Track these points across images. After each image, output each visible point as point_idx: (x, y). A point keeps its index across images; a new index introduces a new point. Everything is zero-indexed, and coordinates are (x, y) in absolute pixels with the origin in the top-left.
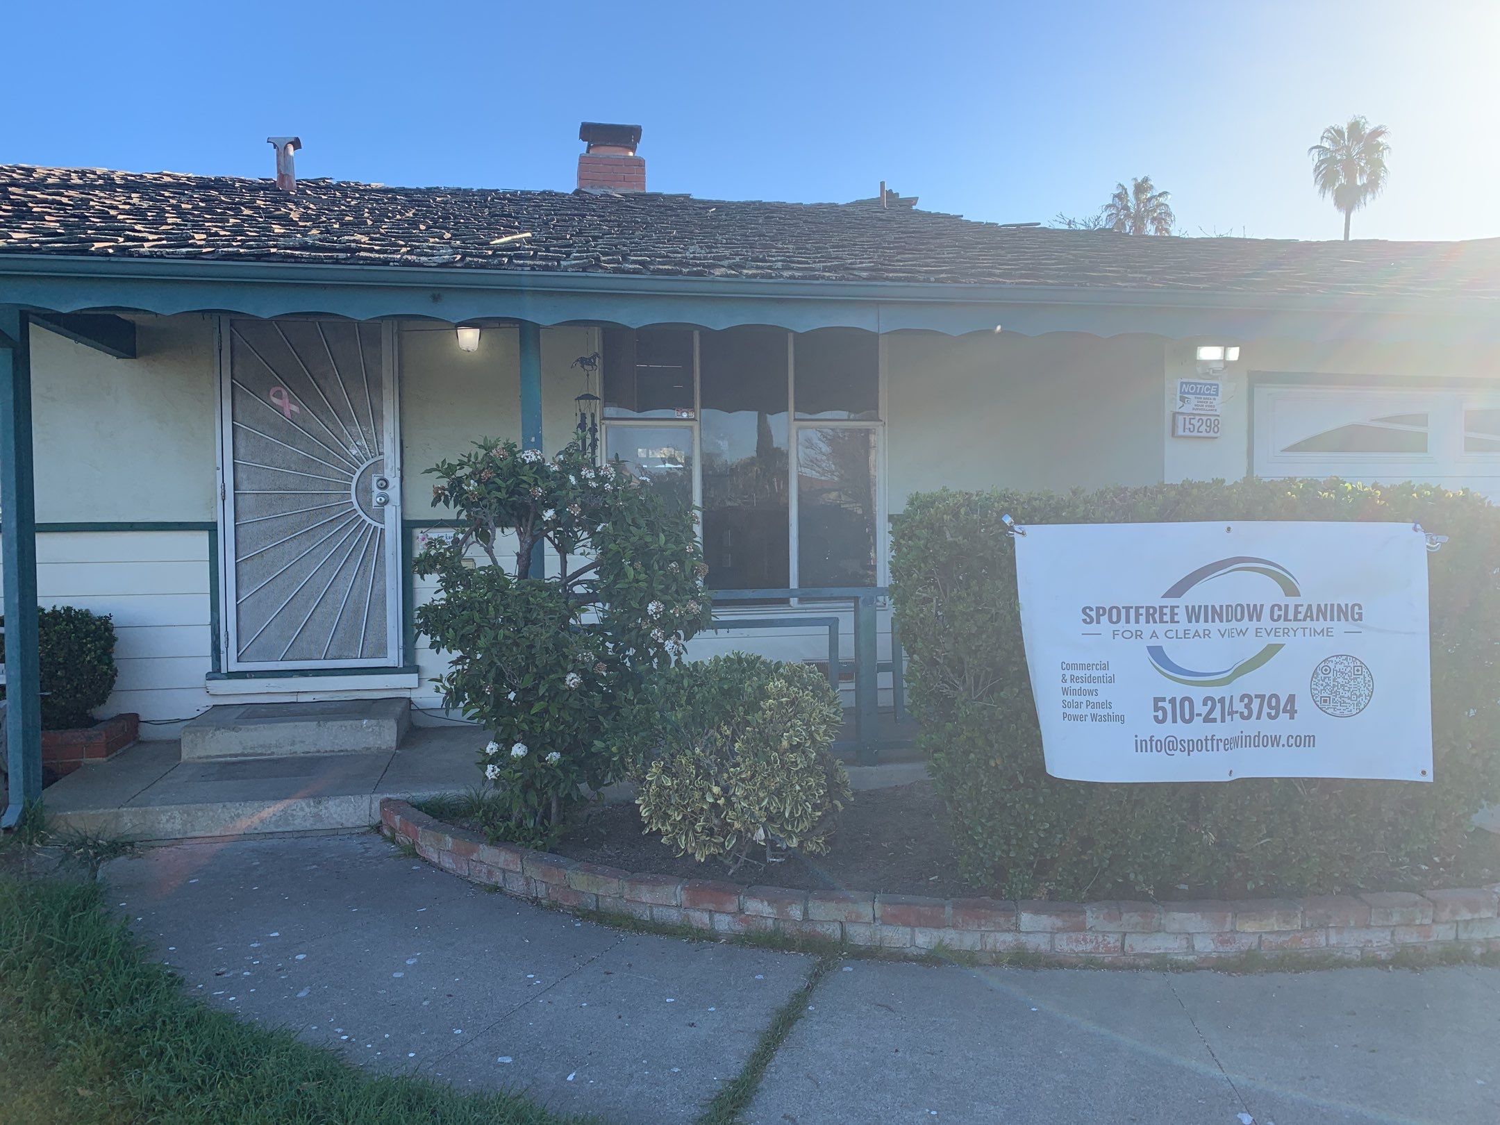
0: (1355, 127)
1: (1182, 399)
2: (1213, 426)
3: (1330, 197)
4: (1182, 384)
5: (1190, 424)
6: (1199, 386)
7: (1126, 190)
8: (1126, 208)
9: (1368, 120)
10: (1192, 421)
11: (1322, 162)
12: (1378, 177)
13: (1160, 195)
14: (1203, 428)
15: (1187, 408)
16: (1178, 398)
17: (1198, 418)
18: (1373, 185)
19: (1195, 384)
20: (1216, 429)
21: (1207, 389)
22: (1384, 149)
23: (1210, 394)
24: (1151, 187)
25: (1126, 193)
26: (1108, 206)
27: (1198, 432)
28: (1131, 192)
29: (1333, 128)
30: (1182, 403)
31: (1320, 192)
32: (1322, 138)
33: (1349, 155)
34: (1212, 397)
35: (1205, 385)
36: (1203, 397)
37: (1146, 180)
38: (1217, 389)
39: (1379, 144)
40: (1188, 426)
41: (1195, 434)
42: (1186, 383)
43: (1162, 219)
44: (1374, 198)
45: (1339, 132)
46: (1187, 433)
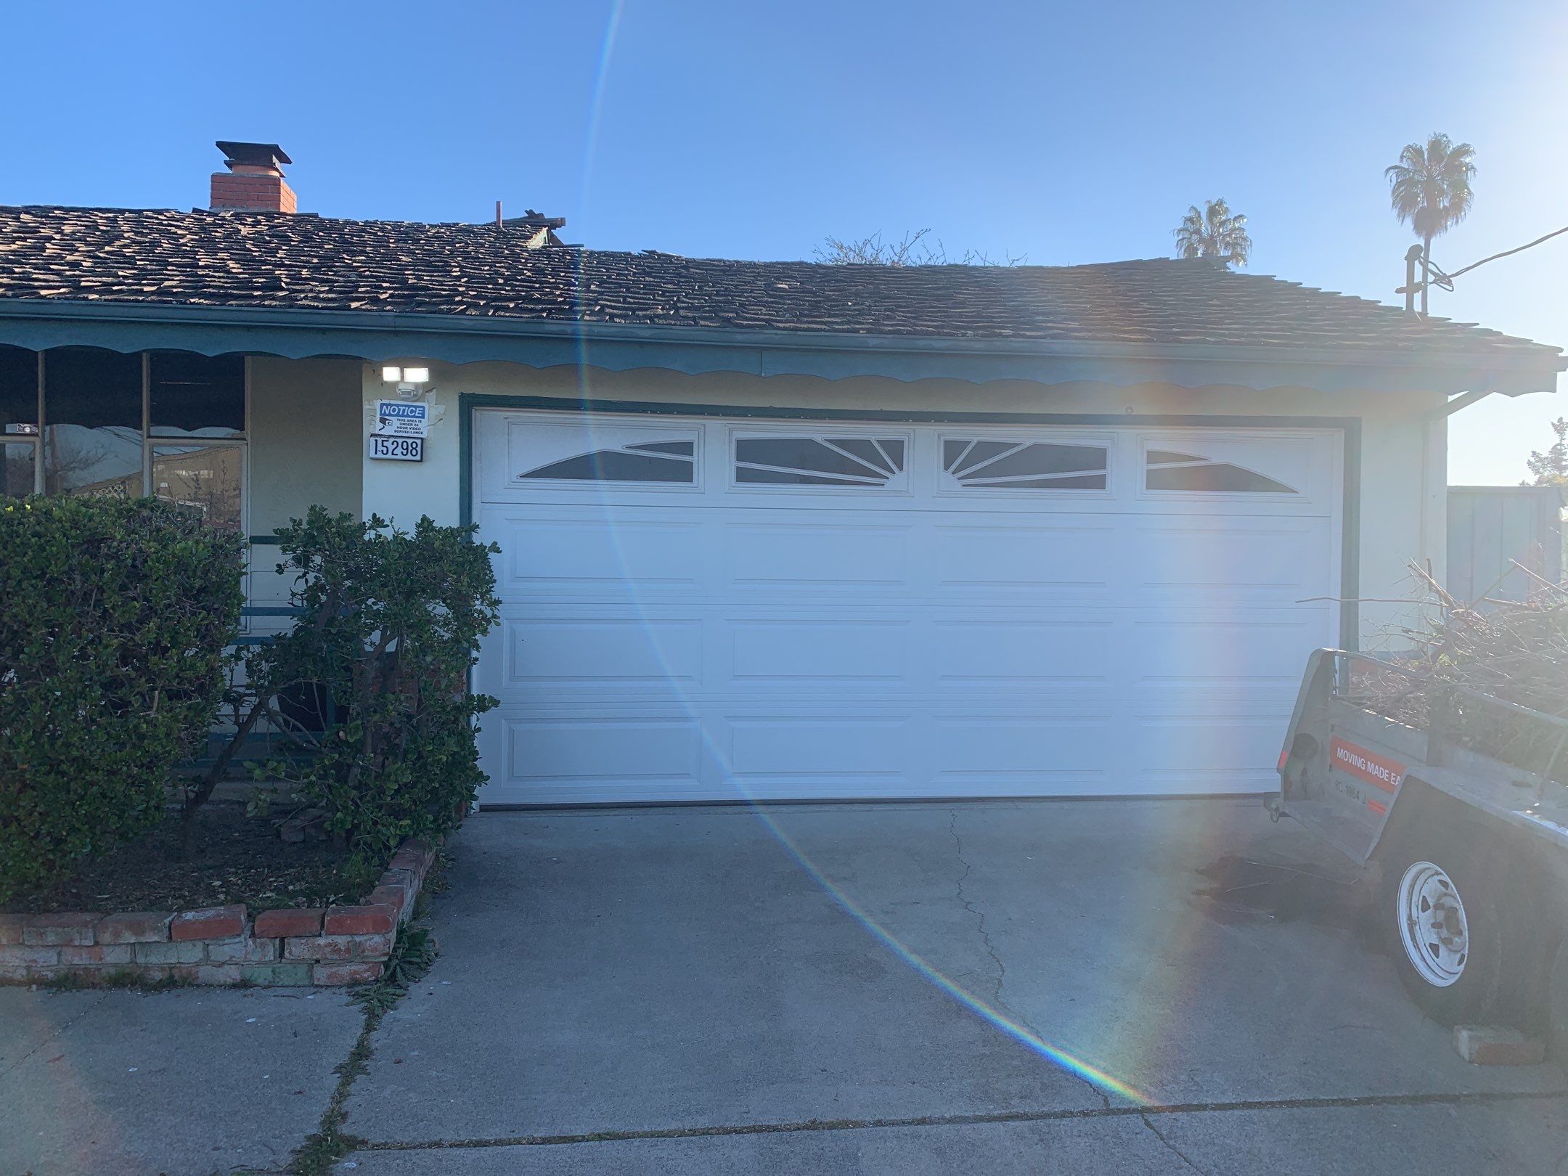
0: (1436, 145)
1: (383, 421)
2: (410, 448)
3: (1409, 222)
4: (382, 405)
5: (383, 446)
6: (402, 408)
7: (1199, 213)
8: (1198, 232)
9: (1450, 138)
10: (385, 444)
11: (1399, 184)
12: (1462, 200)
13: (1235, 219)
14: (398, 451)
15: (388, 430)
16: (378, 420)
17: (392, 440)
18: (1457, 207)
19: (397, 405)
20: (414, 452)
21: (412, 411)
22: (1467, 170)
23: (414, 416)
24: (1227, 210)
25: (1199, 216)
26: (1180, 231)
27: (393, 454)
28: (1204, 216)
29: (1411, 147)
30: (382, 425)
31: (1399, 216)
32: (1402, 157)
33: (1430, 176)
34: (417, 420)
35: (409, 406)
36: (406, 419)
37: (1220, 203)
38: (424, 411)
39: (1461, 165)
40: (380, 447)
41: (389, 456)
42: (387, 405)
43: (1238, 245)
44: (1457, 222)
45: (1419, 152)
46: (380, 455)
